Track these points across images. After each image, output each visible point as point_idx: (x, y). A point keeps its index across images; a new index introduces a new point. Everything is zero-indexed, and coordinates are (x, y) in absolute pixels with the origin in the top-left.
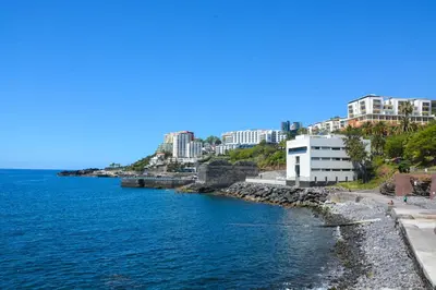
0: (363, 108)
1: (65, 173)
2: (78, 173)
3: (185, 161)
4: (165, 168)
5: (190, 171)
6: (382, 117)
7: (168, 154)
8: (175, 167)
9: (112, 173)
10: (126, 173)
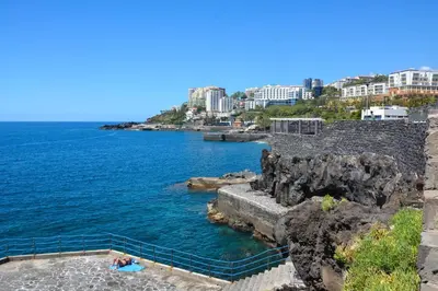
0: (404, 79)
1: (108, 127)
2: (119, 127)
3: (219, 116)
4: (202, 122)
5: (225, 124)
6: (419, 87)
7: (200, 109)
8: (211, 121)
9: (153, 126)
10: (165, 126)
